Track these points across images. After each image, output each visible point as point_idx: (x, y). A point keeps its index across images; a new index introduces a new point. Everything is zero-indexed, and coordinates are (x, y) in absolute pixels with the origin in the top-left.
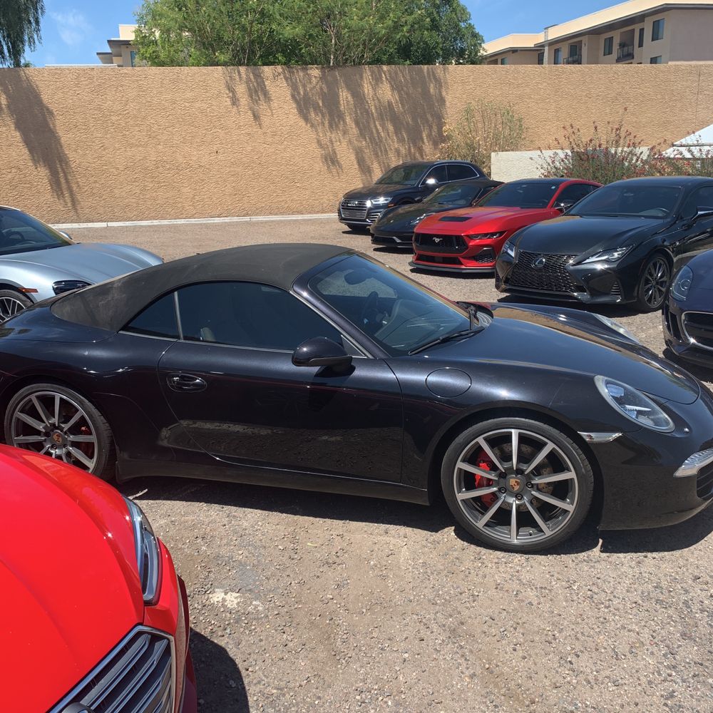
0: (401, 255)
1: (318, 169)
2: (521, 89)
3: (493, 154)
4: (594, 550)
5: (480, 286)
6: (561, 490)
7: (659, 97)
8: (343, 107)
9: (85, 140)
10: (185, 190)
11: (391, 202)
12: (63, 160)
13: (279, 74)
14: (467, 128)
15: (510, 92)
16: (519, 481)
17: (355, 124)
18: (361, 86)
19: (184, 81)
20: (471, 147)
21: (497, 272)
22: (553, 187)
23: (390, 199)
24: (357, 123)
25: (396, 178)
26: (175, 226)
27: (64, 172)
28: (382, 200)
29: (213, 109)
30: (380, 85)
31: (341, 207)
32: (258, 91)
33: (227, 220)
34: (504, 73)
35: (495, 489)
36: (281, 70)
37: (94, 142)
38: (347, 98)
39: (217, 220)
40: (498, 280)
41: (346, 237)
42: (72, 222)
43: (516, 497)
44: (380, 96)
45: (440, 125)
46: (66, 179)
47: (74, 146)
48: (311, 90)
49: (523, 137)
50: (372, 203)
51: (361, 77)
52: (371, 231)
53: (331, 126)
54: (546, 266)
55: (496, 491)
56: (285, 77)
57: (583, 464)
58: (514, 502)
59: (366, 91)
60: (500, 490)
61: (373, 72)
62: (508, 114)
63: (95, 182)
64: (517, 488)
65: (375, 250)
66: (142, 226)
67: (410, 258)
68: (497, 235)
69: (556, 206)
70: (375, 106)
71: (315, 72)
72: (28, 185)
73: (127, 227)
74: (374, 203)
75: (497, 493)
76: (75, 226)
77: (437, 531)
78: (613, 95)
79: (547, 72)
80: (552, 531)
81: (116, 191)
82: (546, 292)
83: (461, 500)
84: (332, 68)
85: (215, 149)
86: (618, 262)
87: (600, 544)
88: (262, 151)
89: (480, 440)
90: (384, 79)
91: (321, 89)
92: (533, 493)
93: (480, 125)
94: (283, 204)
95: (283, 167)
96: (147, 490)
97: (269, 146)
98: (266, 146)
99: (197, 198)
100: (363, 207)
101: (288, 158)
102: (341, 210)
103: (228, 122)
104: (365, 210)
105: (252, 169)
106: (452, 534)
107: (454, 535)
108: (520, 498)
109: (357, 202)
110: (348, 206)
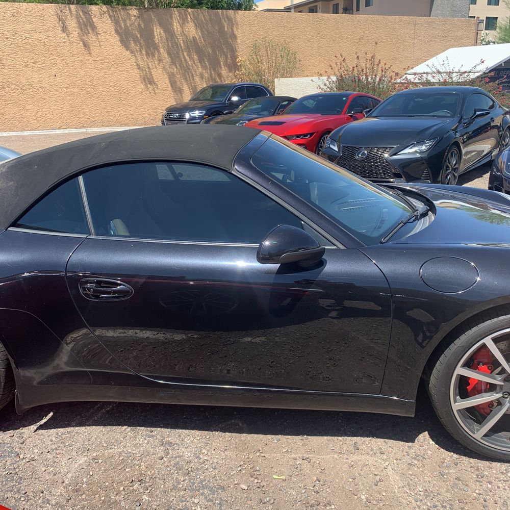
1: (140, 90)
2: (293, 31)
3: (276, 80)
7: (389, 40)
8: (157, 41)
10: (28, 107)
11: (205, 115)
13: (105, 13)
14: (255, 60)
15: (285, 33)
17: (168, 54)
18: (171, 24)
19: (23, 15)
22: (344, 99)
23: (204, 112)
24: (169, 54)
26: (23, 137)
28: (197, 113)
29: (50, 40)
30: (187, 24)
31: (164, 119)
32: (87, 26)
33: (67, 131)
34: (280, 18)
36: (106, 10)
38: (160, 34)
39: (58, 132)
44: (186, 33)
45: (234, 57)
48: (131, 25)
49: (297, 67)
50: (190, 115)
51: (171, 18)
53: (147, 54)
54: (368, 157)
55: (500, 398)
56: (109, 15)
59: (175, 28)
61: (180, 14)
62: (286, 49)
68: (309, 136)
69: (348, 113)
70: (183, 41)
71: (134, 12)
74: (192, 115)
75: (501, 400)
78: (358, 37)
79: (311, 19)
84: (147, 9)
85: (53, 73)
86: (428, 152)
88: (93, 75)
90: (189, 20)
91: (139, 25)
93: (264, 58)
94: (112, 118)
95: (111, 88)
96: (51, 414)
97: (99, 71)
98: (97, 71)
99: (40, 113)
100: (183, 118)
101: (115, 81)
102: (165, 121)
103: (64, 51)
104: (185, 121)
105: (86, 90)
106: (431, 443)
107: (434, 443)
109: (177, 115)
110: (170, 118)
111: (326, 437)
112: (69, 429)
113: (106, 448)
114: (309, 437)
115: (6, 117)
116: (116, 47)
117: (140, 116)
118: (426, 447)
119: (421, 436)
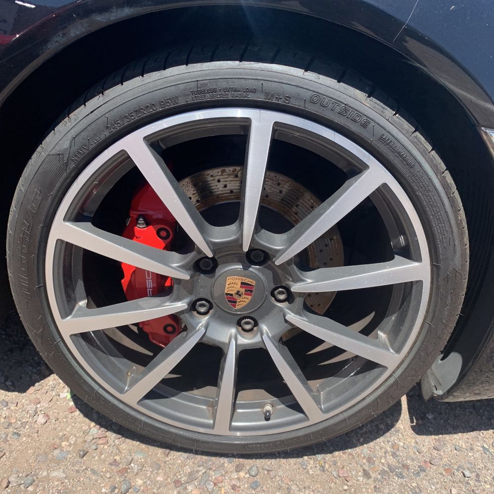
16: (254, 283)
35: (180, 305)
43: (239, 324)
55: (182, 312)
58: (232, 338)
60: (193, 307)
64: (243, 301)
75: (186, 318)
77: (23, 389)
80: (326, 411)
83: (72, 336)
89: (135, 147)
92: (291, 316)
106: (62, 395)
107: (69, 396)
108: (248, 327)
118: (44, 404)
119: (53, 380)
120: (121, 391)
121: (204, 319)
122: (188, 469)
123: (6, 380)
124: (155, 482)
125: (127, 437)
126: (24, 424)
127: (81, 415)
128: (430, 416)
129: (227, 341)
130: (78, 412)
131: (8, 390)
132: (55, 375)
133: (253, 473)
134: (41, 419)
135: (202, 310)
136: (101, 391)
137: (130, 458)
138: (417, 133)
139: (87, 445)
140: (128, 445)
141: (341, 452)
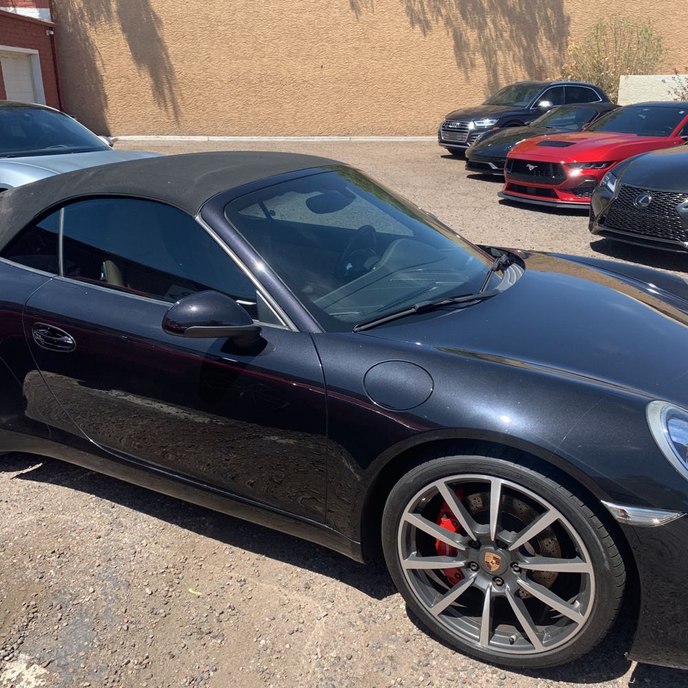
0: (496, 184)
1: (426, 88)
2: (665, 4)
3: (622, 78)
4: (620, 680)
5: (574, 224)
6: (568, 586)
9: (192, 50)
10: (286, 106)
11: (496, 125)
12: (170, 71)
14: (595, 47)
15: (651, 7)
16: (500, 558)
20: (598, 68)
21: (592, 209)
22: (682, 112)
23: (495, 121)
25: (505, 100)
27: (169, 83)
28: (487, 123)
29: (321, 21)
31: (442, 128)
33: (326, 139)
35: (461, 563)
37: (200, 53)
39: (317, 139)
40: (592, 219)
41: (443, 162)
42: (175, 134)
43: (494, 580)
45: (565, 43)
46: (171, 90)
47: (181, 57)
49: (660, 59)
50: (475, 125)
52: (467, 156)
54: (652, 206)
55: (462, 567)
57: (607, 555)
58: (489, 588)
60: (468, 565)
62: (646, 32)
63: (200, 94)
64: (495, 567)
65: (470, 177)
66: (241, 142)
67: (500, 187)
68: (603, 166)
72: (136, 96)
73: (226, 142)
74: (477, 125)
75: (464, 571)
76: (178, 138)
77: (380, 598)
80: (546, 645)
81: (219, 104)
82: (647, 238)
83: (407, 570)
85: (320, 63)
87: (632, 669)
88: (368, 66)
89: (441, 485)
92: (520, 581)
93: (611, 45)
94: (386, 124)
95: (389, 84)
96: (41, 464)
97: (376, 62)
98: (373, 61)
99: (299, 115)
100: (465, 129)
101: (395, 75)
102: (442, 131)
103: (335, 35)
104: (467, 132)
105: (357, 86)
106: (401, 606)
107: (404, 608)
108: (499, 583)
109: (458, 124)
110: (449, 128)
111: (284, 564)
112: (43, 484)
113: (59, 512)
114: (267, 558)
115: (259, 118)
116: (402, 29)
117: (422, 123)
118: (390, 609)
119: (397, 596)
120: (430, 607)
121: (474, 574)
122: (463, 664)
123: (372, 590)
124: (443, 666)
125: (433, 638)
126: (378, 617)
127: (410, 620)
128: (647, 680)
129: (485, 588)
130: (408, 618)
131: (372, 597)
132: (399, 594)
133: (501, 677)
134: (388, 617)
135: (474, 568)
136: (419, 604)
137: (432, 649)
138: (574, 497)
139: (410, 637)
140: (432, 643)
141: (565, 683)
